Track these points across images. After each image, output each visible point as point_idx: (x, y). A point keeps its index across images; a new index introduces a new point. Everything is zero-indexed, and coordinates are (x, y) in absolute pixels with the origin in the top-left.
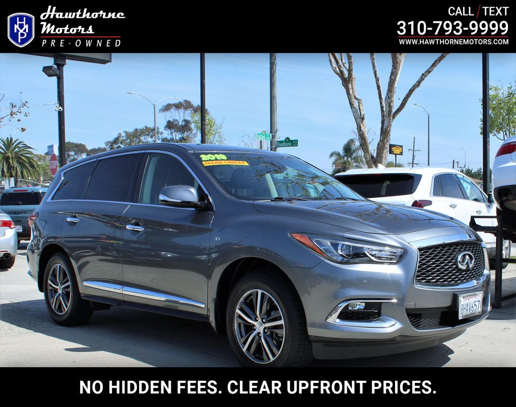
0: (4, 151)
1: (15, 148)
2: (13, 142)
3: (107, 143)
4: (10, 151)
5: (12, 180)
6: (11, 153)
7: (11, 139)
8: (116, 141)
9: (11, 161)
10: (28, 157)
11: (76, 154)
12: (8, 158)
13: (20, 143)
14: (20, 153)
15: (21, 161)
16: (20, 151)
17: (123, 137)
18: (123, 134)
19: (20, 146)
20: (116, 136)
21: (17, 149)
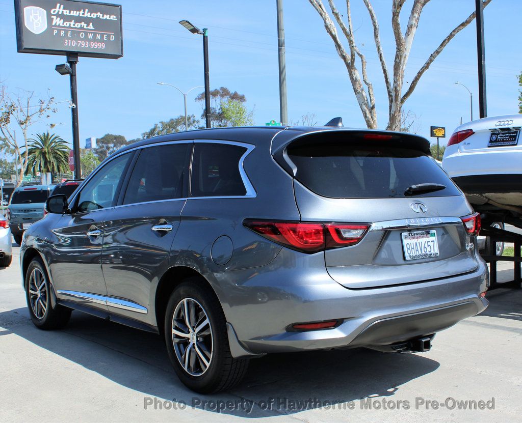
0: (42, 146)
1: (51, 143)
2: (50, 137)
3: (144, 134)
4: (47, 146)
5: (49, 174)
6: (48, 148)
7: (48, 134)
8: (152, 132)
9: (47, 156)
10: (63, 152)
11: (115, 146)
12: (45, 153)
13: (56, 138)
14: (56, 148)
15: (57, 156)
16: (56, 146)
17: (159, 127)
18: (160, 125)
19: (57, 141)
20: (153, 127)
21: (53, 144)
